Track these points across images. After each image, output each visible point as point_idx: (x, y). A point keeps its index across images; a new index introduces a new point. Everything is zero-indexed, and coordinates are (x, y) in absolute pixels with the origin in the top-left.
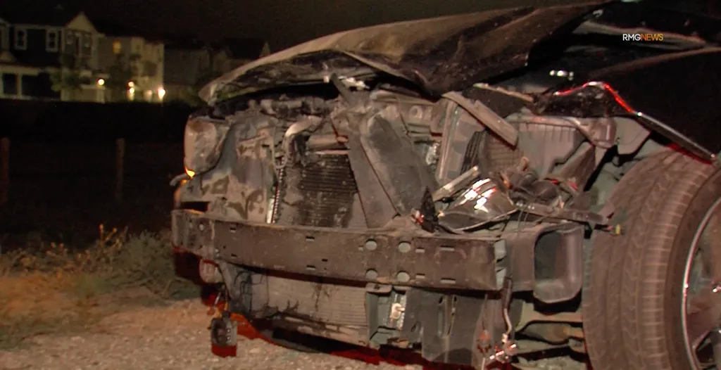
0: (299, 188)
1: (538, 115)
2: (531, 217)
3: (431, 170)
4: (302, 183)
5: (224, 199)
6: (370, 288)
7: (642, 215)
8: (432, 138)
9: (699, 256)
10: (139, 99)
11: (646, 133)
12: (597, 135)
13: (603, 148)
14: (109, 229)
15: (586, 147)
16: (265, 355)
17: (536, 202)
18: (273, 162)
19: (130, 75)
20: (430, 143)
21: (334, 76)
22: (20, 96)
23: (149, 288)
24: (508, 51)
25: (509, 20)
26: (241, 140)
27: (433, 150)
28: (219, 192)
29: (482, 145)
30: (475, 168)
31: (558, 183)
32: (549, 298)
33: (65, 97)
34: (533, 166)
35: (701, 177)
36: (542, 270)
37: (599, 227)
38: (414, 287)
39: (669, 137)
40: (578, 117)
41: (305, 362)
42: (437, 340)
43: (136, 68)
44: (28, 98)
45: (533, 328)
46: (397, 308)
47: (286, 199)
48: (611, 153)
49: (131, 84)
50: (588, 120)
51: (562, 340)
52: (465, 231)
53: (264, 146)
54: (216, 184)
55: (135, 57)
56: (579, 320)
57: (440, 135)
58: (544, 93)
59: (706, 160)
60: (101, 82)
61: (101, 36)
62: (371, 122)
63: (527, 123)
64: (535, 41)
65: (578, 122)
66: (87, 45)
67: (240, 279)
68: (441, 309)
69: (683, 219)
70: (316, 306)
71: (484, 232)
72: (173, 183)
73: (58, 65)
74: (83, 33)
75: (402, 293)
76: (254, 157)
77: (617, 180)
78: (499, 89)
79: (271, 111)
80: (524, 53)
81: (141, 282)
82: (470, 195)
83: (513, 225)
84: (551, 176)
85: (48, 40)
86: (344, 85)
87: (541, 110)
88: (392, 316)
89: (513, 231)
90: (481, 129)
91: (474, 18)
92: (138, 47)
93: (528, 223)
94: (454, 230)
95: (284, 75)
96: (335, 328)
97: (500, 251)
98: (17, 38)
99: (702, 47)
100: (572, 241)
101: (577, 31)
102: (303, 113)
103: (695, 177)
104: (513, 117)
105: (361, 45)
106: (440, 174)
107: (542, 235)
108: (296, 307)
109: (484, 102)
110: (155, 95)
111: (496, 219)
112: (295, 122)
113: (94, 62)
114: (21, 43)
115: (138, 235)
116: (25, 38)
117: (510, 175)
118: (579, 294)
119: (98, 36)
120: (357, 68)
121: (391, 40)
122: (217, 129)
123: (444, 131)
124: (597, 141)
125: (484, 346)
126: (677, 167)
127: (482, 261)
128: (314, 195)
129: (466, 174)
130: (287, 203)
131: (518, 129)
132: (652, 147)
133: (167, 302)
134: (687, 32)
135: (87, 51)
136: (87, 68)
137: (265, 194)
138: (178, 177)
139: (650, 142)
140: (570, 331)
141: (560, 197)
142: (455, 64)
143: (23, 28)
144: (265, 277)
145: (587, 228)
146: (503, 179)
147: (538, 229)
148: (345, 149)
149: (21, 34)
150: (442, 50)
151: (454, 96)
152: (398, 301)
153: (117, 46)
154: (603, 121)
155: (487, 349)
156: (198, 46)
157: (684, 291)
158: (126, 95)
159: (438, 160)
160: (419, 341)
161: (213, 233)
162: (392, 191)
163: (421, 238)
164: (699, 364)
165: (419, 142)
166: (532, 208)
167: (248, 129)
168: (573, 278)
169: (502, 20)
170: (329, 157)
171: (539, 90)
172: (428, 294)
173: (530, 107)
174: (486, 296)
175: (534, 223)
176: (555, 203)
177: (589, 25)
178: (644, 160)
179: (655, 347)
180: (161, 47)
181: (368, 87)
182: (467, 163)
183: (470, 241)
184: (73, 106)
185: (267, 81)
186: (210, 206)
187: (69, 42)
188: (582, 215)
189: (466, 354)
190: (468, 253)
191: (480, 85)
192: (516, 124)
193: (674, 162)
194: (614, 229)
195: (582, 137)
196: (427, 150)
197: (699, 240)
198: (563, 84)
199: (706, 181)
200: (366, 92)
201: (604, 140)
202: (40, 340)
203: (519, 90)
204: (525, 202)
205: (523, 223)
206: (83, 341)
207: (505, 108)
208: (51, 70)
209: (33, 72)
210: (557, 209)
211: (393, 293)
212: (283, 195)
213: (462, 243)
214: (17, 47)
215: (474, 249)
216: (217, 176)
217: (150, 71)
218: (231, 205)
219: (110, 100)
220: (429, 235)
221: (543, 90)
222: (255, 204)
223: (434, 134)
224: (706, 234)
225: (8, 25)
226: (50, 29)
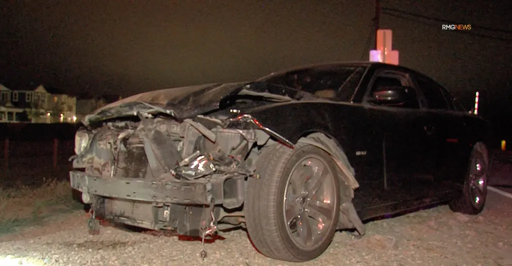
0: (124, 160)
1: (224, 128)
2: (222, 172)
3: (179, 153)
4: (126, 158)
5: (92, 166)
6: (154, 205)
7: (268, 170)
8: (181, 139)
9: (290, 187)
10: (65, 121)
11: (269, 136)
12: (248, 137)
13: (251, 142)
14: (47, 179)
15: (245, 142)
16: (113, 234)
17: (224, 165)
18: (113, 150)
19: (61, 111)
20: (180, 141)
21: (138, 113)
22: (15, 121)
23: (65, 205)
24: (211, 102)
25: (212, 88)
26: (99, 140)
27: (181, 143)
28: (90, 163)
29: (202, 141)
30: (198, 152)
31: (233, 158)
32: (230, 206)
33: (33, 121)
34: (222, 150)
35: (290, 154)
36: (226, 195)
37: (250, 176)
38: (174, 204)
39: (276, 138)
40: (240, 129)
41: (130, 236)
42: (184, 226)
43: (64, 108)
44: (18, 122)
45: (226, 219)
46: (167, 213)
47: (119, 166)
48: (255, 145)
49: (62, 115)
50: (245, 131)
51: (238, 223)
52: (195, 179)
53: (109, 143)
54: (89, 160)
55: (63, 103)
56: (243, 215)
57: (183, 137)
58: (226, 120)
59: (291, 147)
60: (49, 114)
61: (49, 94)
62: (153, 132)
63: (220, 132)
64: (222, 97)
65: (241, 132)
66: (43, 98)
67: (99, 201)
68: (186, 212)
69: (283, 171)
70: (133, 212)
71: (202, 179)
72: (70, 160)
73: (31, 108)
74: (42, 93)
75: (168, 206)
76: (105, 148)
77: (259, 155)
78: (208, 118)
79: (112, 128)
80: (217, 102)
81: (62, 202)
82: (196, 163)
83: (215, 176)
84: (230, 155)
85: (27, 97)
86: (142, 116)
87: (225, 127)
88: (165, 216)
89: (215, 178)
90: (201, 135)
91: (197, 88)
92: (65, 100)
93: (221, 175)
94: (189, 179)
95: (117, 112)
96: (140, 222)
97: (209, 187)
98: (14, 97)
99: (290, 101)
100: (239, 182)
101: (240, 93)
102: (126, 128)
103: (288, 154)
104: (214, 130)
105: (150, 99)
106: (184, 154)
107: (226, 180)
108: (124, 213)
109: (201, 123)
110: (72, 120)
111: (207, 173)
112: (122, 132)
113: (46, 105)
114: (15, 98)
115: (61, 181)
116: (17, 96)
117: (213, 154)
118: (243, 205)
119: (48, 94)
120: (149, 109)
121: (162, 96)
122: (89, 135)
123: (185, 136)
124: (249, 139)
125: (203, 228)
126: (281, 150)
127: (202, 191)
128: (131, 164)
129: (195, 154)
130: (119, 168)
131: (216, 134)
132: (271, 142)
133: (72, 211)
134: (284, 94)
135: (43, 101)
136: (43, 108)
137: (110, 164)
138: (72, 157)
139: (270, 140)
140: (241, 220)
141: (234, 163)
142: (189, 107)
143: (16, 92)
144: (110, 200)
145: (246, 176)
146: (210, 156)
147: (225, 177)
148: (142, 144)
149: (15, 94)
150: (184, 101)
151: (189, 121)
152: (167, 210)
153: (56, 99)
154: (251, 131)
155: (205, 229)
156: (91, 98)
157: (284, 201)
158: (60, 120)
159: (183, 148)
160: (176, 226)
161: (87, 181)
162: (163, 162)
163: (175, 182)
164: (290, 230)
165: (175, 140)
166: (222, 168)
167: (102, 135)
168: (240, 198)
169: (209, 89)
170: (137, 147)
171: (225, 118)
172: (180, 206)
173: (221, 126)
174: (204, 206)
175: (224, 174)
176: (232, 166)
177: (244, 92)
178: (268, 147)
179: (273, 224)
180: (75, 99)
181: (153, 117)
182: (195, 149)
183: (196, 183)
184: (37, 125)
185: (110, 115)
186: (86, 169)
187: (36, 98)
188: (242, 171)
189: (197, 231)
190: (195, 188)
191: (199, 116)
192: (216, 133)
193: (280, 147)
194: (256, 176)
195: (243, 138)
196: (178, 144)
197: (290, 180)
198: (235, 115)
199: (293, 155)
200: (152, 119)
201: (251, 139)
202: (16, 228)
203: (216, 118)
204: (219, 165)
205: (218, 175)
206: (35, 229)
207: (210, 126)
208: (28, 110)
209: (20, 110)
210: (233, 169)
211: (164, 206)
212: (118, 164)
213: (193, 184)
214: (14, 100)
215: (198, 187)
216: (89, 156)
217: (70, 109)
218: (95, 169)
219: (52, 122)
220: (178, 181)
221: (226, 118)
222: (106, 168)
223: (181, 137)
224: (293, 177)
225: (11, 91)
226: (27, 92)
